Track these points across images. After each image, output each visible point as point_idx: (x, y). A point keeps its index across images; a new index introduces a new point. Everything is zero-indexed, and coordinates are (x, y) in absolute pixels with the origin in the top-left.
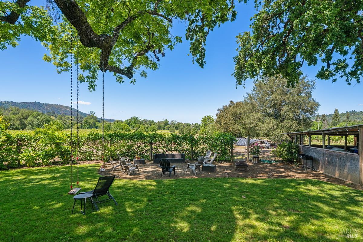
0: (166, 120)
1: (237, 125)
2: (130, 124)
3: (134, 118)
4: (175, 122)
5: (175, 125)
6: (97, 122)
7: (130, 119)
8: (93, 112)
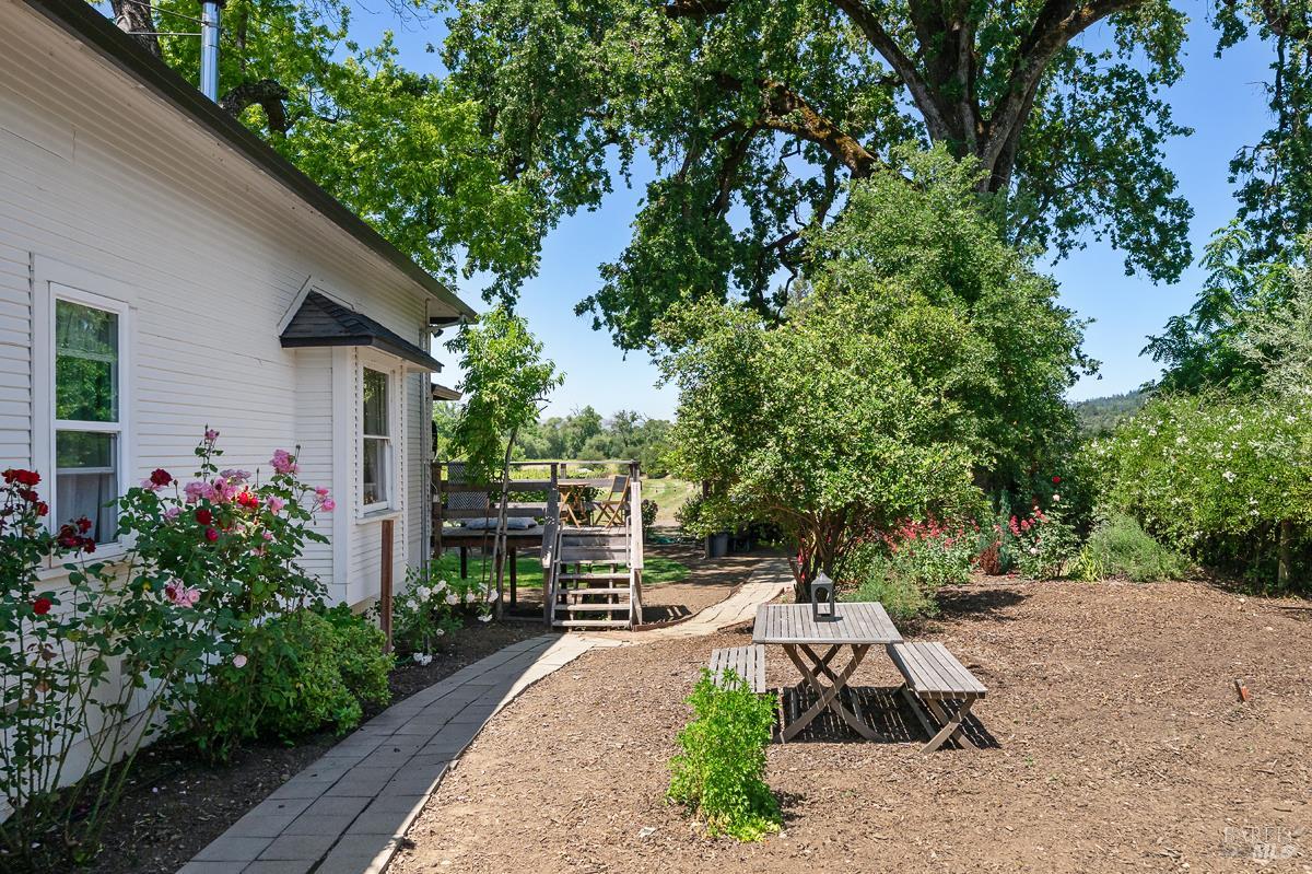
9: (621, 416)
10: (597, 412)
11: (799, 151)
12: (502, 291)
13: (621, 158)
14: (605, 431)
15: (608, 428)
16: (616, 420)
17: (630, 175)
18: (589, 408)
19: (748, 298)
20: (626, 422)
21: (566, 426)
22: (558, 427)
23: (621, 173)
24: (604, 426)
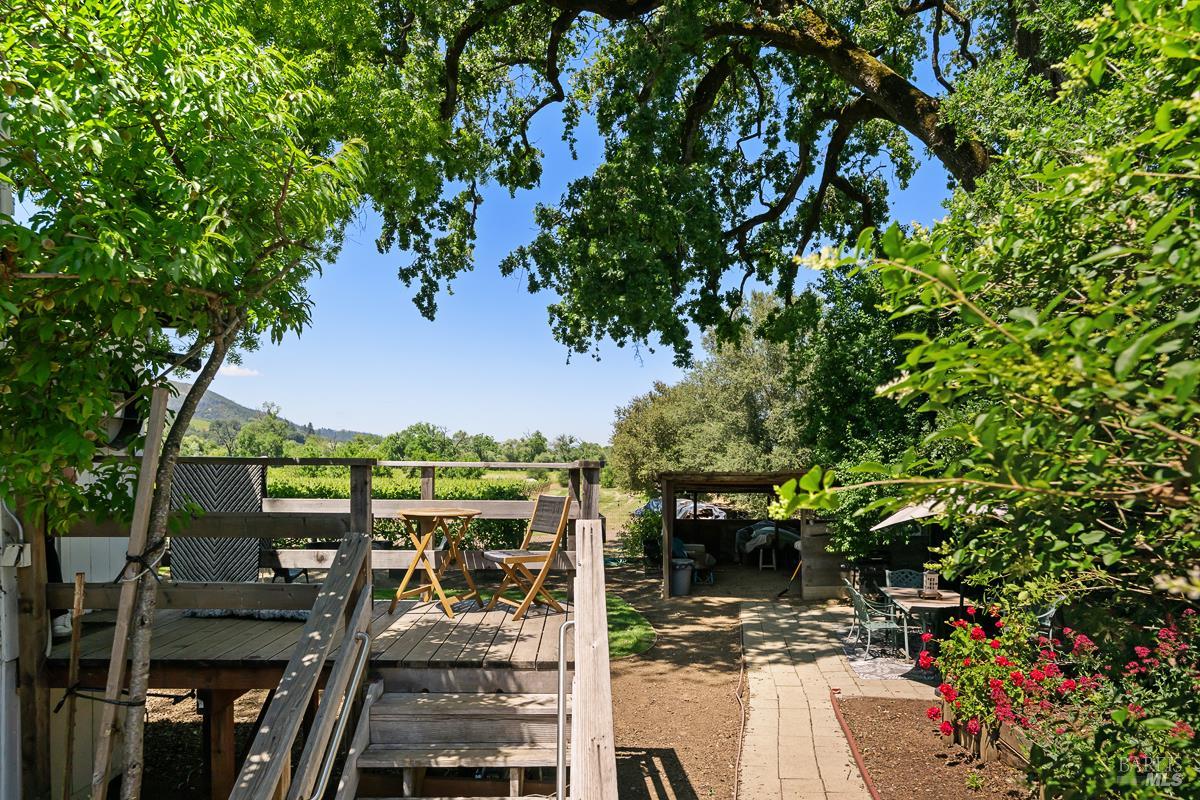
0: (538, 434)
1: (664, 461)
2: (407, 448)
3: (418, 428)
4: (571, 442)
5: (569, 451)
6: (289, 442)
7: (404, 432)
8: (273, 405)
9: (562, 439)
10: (544, 435)
11: (759, 134)
12: (425, 273)
13: (564, 120)
14: (550, 451)
15: (552, 448)
16: (557, 442)
17: (575, 140)
18: (538, 433)
19: (699, 297)
20: (565, 444)
21: (519, 446)
22: (514, 446)
23: (564, 138)
24: (549, 446)
